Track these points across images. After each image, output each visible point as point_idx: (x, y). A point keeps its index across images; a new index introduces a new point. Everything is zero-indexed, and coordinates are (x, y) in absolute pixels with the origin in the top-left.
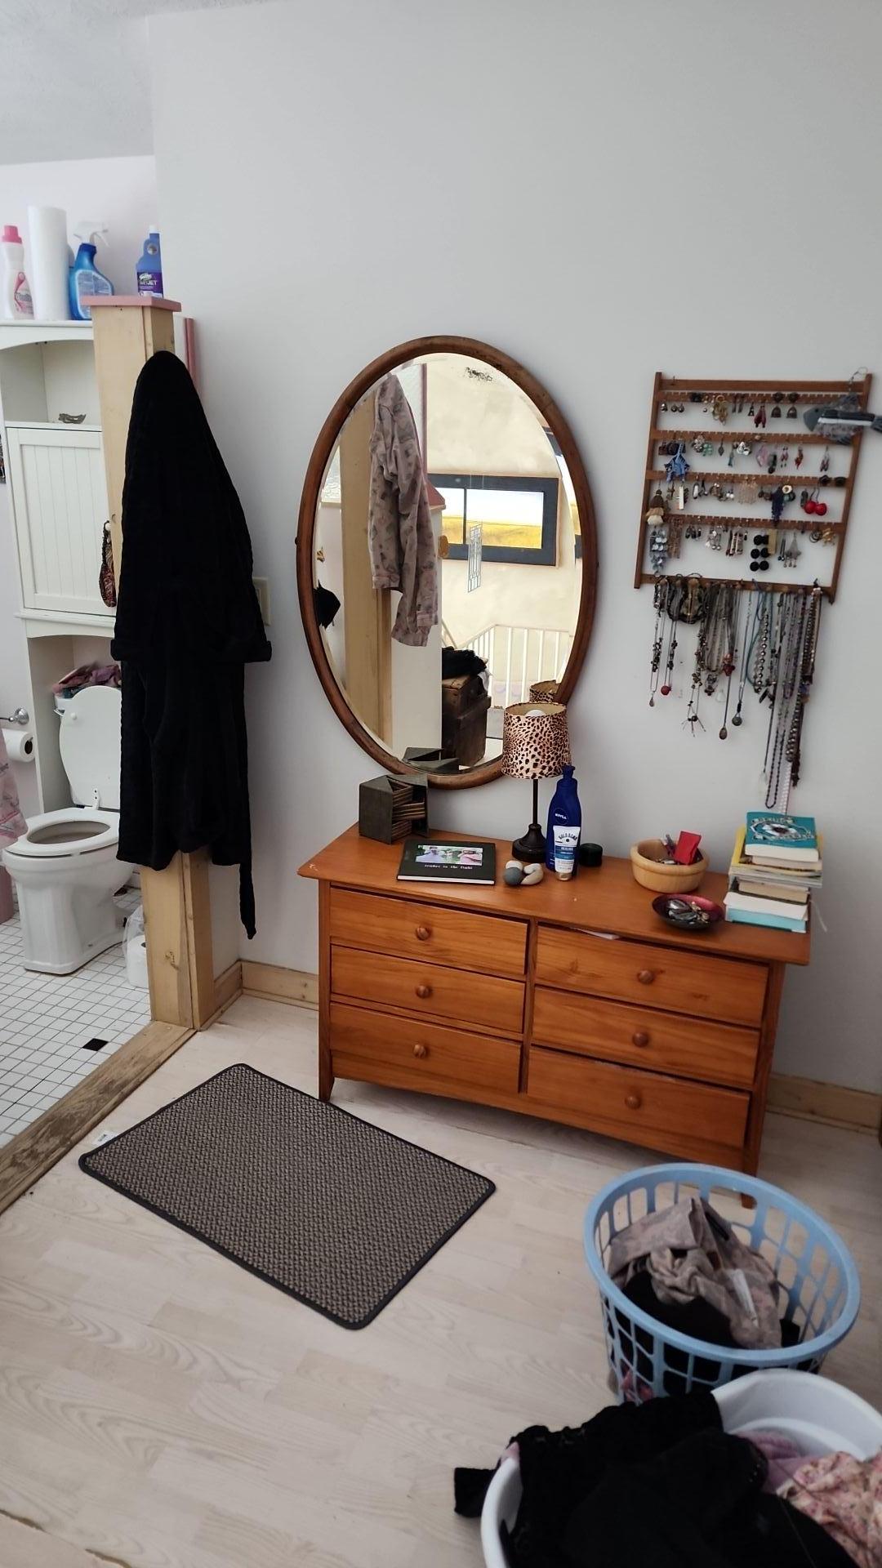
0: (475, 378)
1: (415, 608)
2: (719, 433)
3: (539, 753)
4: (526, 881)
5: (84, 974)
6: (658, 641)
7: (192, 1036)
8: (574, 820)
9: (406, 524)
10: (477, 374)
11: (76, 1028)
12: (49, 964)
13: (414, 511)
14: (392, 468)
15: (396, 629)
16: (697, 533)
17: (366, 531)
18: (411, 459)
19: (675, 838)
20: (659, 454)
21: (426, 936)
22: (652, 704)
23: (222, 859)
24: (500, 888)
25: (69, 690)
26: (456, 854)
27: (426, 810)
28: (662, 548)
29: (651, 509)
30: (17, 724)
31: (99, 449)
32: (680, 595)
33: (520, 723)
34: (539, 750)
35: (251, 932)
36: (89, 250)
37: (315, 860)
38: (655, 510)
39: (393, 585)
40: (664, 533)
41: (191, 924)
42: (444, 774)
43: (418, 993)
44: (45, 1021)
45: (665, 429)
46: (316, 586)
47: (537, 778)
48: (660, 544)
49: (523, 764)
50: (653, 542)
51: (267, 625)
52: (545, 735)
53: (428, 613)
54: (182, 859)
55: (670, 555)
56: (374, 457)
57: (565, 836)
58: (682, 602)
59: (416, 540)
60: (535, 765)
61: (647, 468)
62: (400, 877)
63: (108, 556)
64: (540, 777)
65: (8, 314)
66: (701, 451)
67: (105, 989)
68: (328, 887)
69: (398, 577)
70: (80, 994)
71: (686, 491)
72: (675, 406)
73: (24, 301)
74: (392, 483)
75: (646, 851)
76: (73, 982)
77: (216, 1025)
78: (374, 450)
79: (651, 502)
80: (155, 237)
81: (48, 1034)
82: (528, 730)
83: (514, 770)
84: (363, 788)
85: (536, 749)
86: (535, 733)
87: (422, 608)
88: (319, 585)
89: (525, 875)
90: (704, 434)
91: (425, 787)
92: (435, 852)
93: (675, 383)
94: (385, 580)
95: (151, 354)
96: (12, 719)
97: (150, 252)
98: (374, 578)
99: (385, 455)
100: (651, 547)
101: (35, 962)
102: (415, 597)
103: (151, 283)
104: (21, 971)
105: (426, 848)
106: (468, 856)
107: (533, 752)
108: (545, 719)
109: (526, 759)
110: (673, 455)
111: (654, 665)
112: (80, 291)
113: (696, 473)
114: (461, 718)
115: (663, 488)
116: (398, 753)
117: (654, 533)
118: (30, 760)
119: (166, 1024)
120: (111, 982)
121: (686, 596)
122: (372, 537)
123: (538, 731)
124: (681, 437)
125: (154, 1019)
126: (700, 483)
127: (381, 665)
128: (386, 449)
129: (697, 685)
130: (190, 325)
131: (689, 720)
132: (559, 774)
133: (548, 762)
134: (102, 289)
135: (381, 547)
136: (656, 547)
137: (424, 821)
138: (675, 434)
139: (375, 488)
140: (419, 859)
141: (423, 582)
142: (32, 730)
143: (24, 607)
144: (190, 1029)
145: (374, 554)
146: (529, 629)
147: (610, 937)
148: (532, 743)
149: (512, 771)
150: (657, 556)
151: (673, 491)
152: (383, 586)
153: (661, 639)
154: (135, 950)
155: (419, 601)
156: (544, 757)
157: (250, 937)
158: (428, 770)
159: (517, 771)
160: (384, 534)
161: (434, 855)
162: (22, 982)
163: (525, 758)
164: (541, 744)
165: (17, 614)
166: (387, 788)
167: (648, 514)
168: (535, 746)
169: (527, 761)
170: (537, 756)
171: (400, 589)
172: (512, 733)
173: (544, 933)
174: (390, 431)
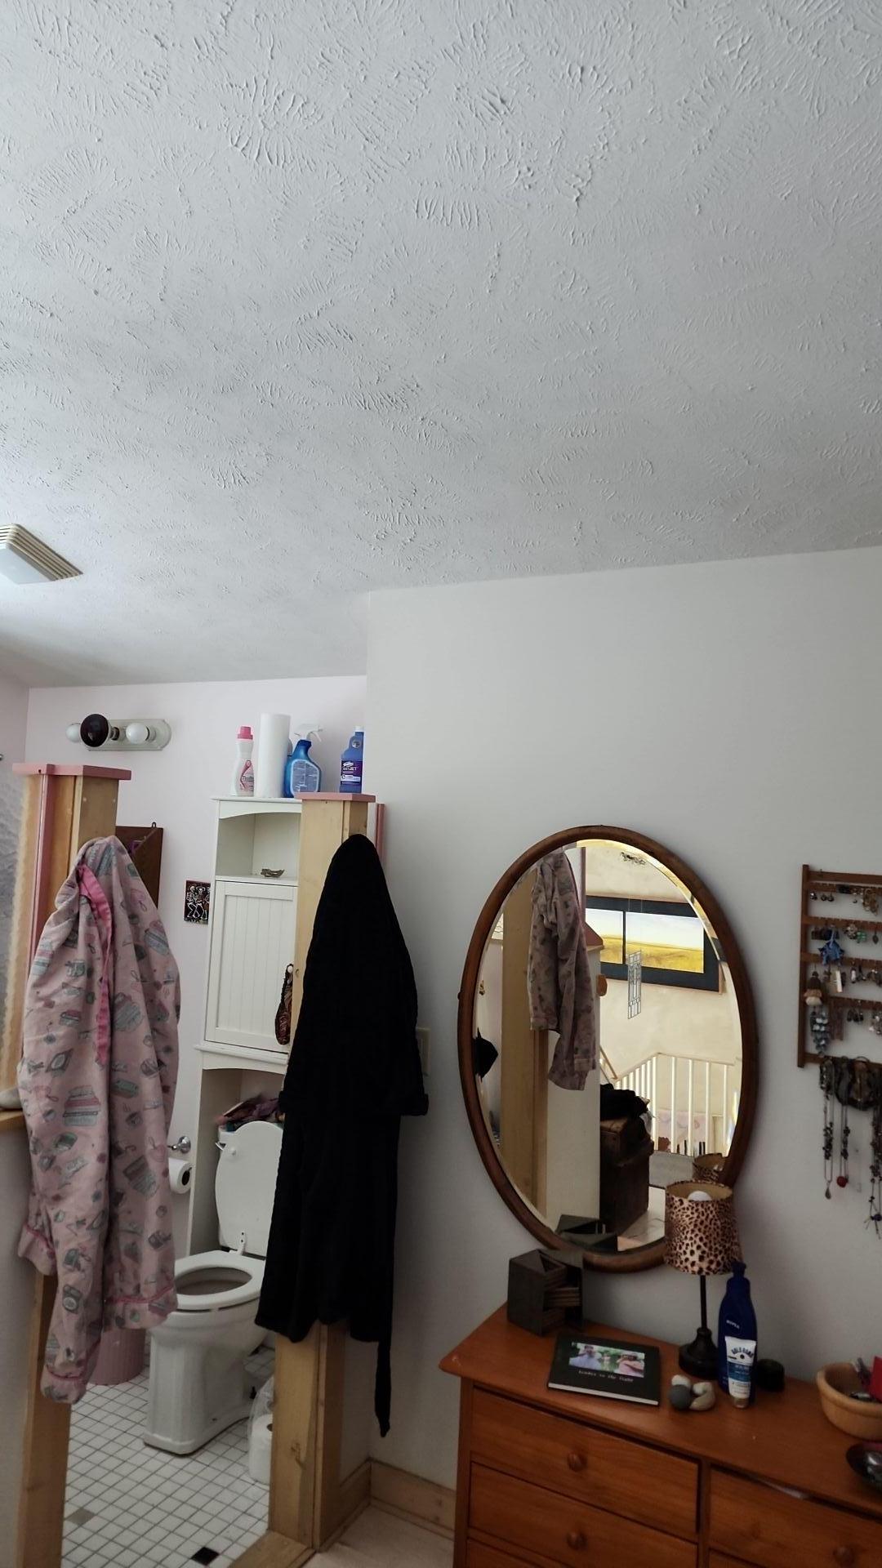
0: (629, 862)
1: (572, 1050)
2: (872, 923)
3: (705, 1245)
4: (696, 1404)
5: (204, 1457)
6: (829, 1126)
7: (309, 1558)
8: (748, 1332)
9: (564, 969)
10: (631, 858)
11: (187, 1529)
12: (169, 1440)
13: (573, 957)
14: (552, 917)
15: (553, 1070)
16: (859, 1017)
17: (526, 973)
18: (571, 910)
19: (869, 1364)
20: (813, 938)
21: (579, 1466)
22: (828, 1195)
23: (362, 1335)
24: (665, 1412)
25: (233, 1124)
26: (614, 1358)
27: (581, 1296)
28: (823, 1029)
29: (808, 990)
30: (179, 1152)
31: (291, 901)
32: (847, 1078)
33: (683, 1206)
34: (705, 1240)
35: (385, 1428)
36: (305, 745)
37: (459, 1351)
38: (813, 992)
39: (550, 1027)
40: (824, 1014)
41: (321, 1410)
42: (600, 1252)
43: (569, 1542)
44: (155, 1516)
45: (817, 915)
46: (476, 1035)
47: (704, 1274)
48: (821, 1025)
49: (688, 1255)
50: (814, 1023)
51: (427, 1075)
52: (710, 1224)
53: (585, 1057)
54: (320, 1330)
55: (833, 1038)
56: (535, 906)
57: (738, 1349)
58: (850, 1087)
59: (574, 984)
60: (701, 1258)
61: (801, 951)
62: (551, 1385)
63: (286, 997)
64: (708, 1274)
65: (233, 791)
66: (854, 938)
67: (223, 1480)
68: (471, 1387)
69: (556, 1019)
70: (197, 1484)
71: (843, 976)
72: (824, 896)
73: (247, 781)
74: (551, 931)
75: (837, 1377)
76: (193, 1466)
77: (337, 1545)
78: (535, 901)
79: (807, 983)
80: (360, 735)
81: (157, 1533)
82: (691, 1216)
83: (678, 1261)
84: (514, 1264)
85: (701, 1239)
86: (699, 1220)
87: (579, 1052)
88: (479, 1034)
89: (693, 1395)
90: (856, 923)
91: (579, 1269)
92: (591, 1354)
93: (822, 875)
94: (542, 1021)
95: (347, 837)
96: (175, 1147)
97: (354, 746)
98: (532, 1020)
99: (545, 906)
100: (812, 1027)
101: (156, 1436)
102: (572, 1040)
103: (352, 769)
104: (139, 1444)
105: (581, 1346)
106: (628, 1362)
107: (698, 1243)
108: (710, 1205)
109: (691, 1250)
110: (826, 940)
111: (826, 1151)
112: (294, 775)
113: (852, 959)
114: (621, 1165)
115: (820, 970)
116: (551, 1222)
117: (814, 1013)
118: (187, 1190)
119: (284, 1537)
120: (231, 1470)
121: (854, 1080)
122: (531, 979)
123: (703, 1218)
124: (833, 924)
125: (272, 1527)
126: (857, 969)
127: (536, 1108)
128: (547, 900)
129: (877, 1179)
130: (381, 809)
131: (873, 1218)
132: (729, 1271)
133: (716, 1256)
134: (312, 773)
135: (539, 989)
136: (817, 1028)
137: (578, 1310)
138: (827, 921)
139: (536, 934)
140: (574, 1361)
141: (581, 1026)
142: (192, 1159)
143: (205, 1040)
144: (308, 1548)
145: (532, 997)
146: (693, 1060)
147: (797, 1495)
148: (697, 1232)
149: (676, 1262)
150: (819, 1036)
151: (829, 974)
152: (540, 1028)
153: (831, 1124)
154: (260, 1433)
155: (576, 1044)
156: (710, 1249)
157: (383, 1433)
158: (582, 1245)
159: (681, 1263)
160: (543, 977)
161: (592, 1357)
162: (139, 1459)
163: (690, 1248)
164: (707, 1234)
165: (198, 1046)
166: (537, 1266)
167: (805, 995)
168: (701, 1235)
169: (692, 1253)
170: (703, 1247)
171: (558, 1030)
172: (674, 1217)
173: (719, 1480)
174: (551, 884)
